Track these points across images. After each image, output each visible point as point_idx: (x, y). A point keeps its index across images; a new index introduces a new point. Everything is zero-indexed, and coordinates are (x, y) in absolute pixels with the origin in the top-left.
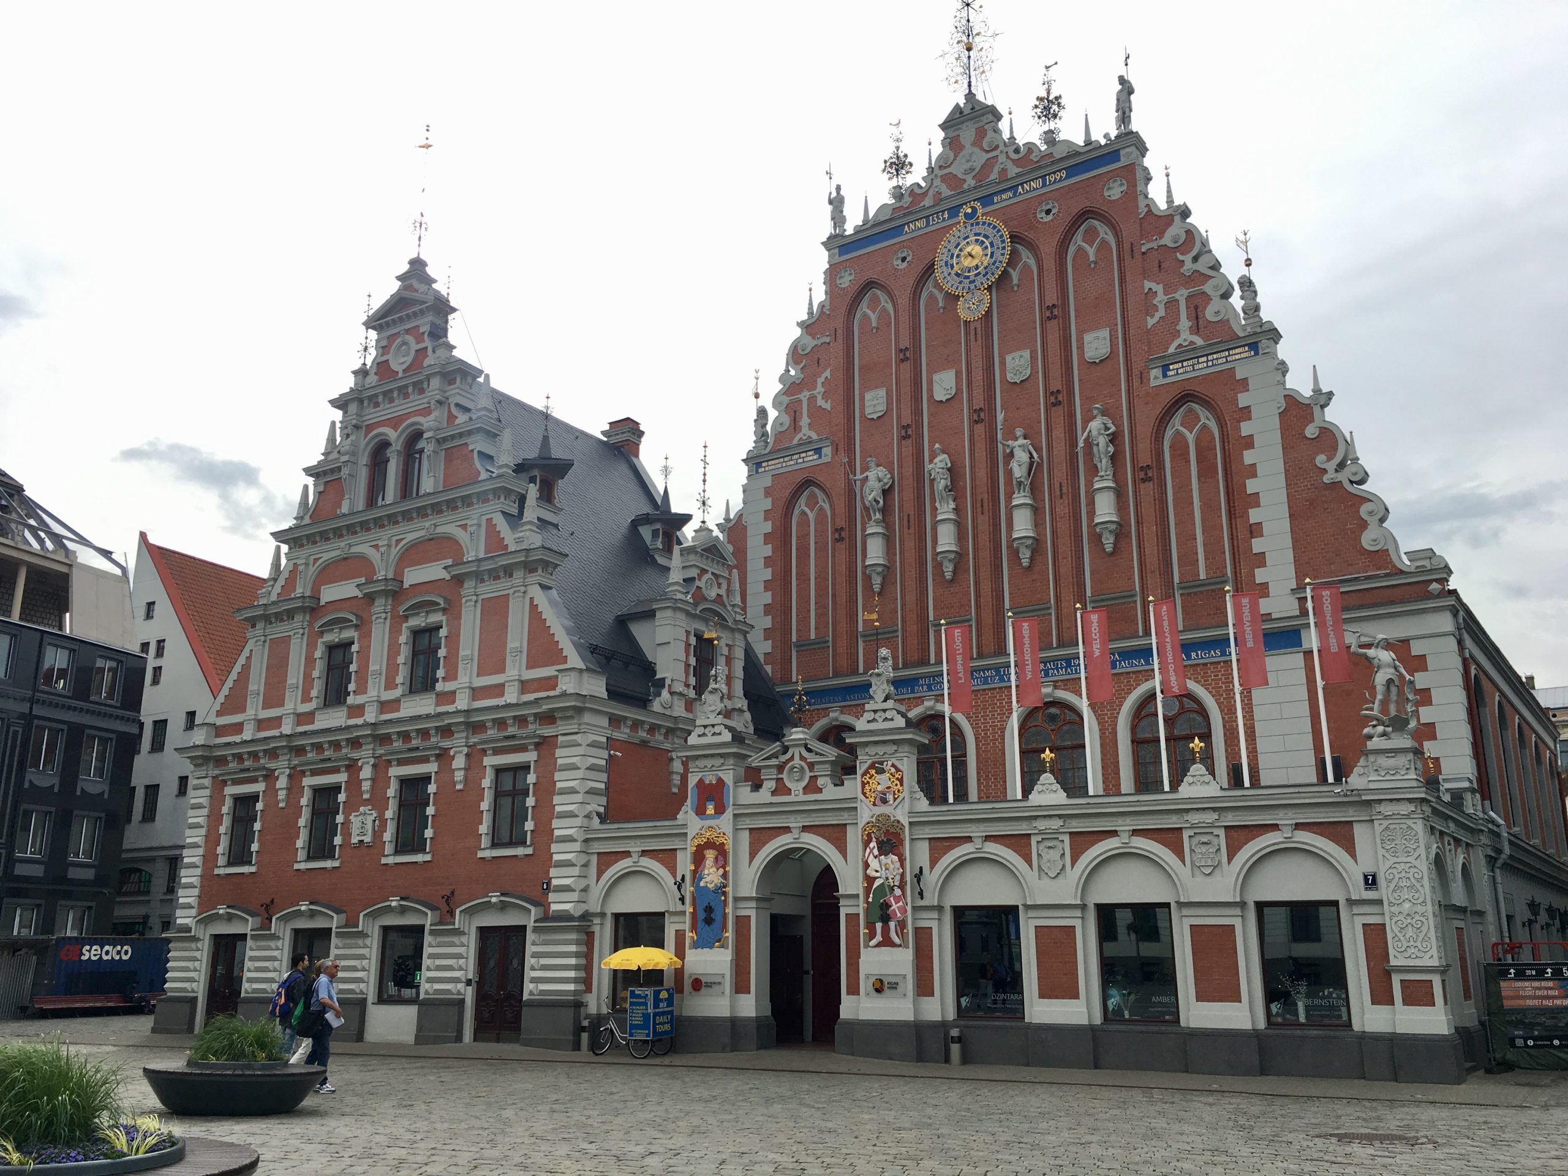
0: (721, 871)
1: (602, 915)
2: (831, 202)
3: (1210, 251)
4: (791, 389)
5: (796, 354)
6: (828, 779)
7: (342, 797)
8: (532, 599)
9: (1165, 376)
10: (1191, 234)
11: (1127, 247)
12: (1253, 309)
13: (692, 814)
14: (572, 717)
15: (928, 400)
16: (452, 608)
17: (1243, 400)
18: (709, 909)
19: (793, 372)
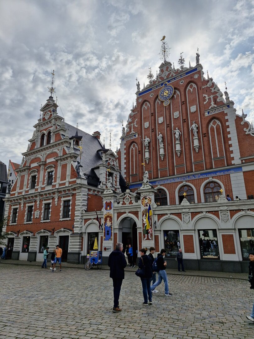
0: (111, 222)
1: (85, 233)
2: (137, 85)
3: (217, 87)
4: (129, 123)
5: (130, 116)
6: (134, 201)
7: (33, 208)
8: (72, 164)
9: (208, 114)
10: (213, 84)
11: (199, 88)
12: (228, 98)
13: (104, 209)
14: (79, 189)
15: (158, 123)
16: (56, 167)
17: (226, 118)
18: (108, 231)
19: (130, 120)
